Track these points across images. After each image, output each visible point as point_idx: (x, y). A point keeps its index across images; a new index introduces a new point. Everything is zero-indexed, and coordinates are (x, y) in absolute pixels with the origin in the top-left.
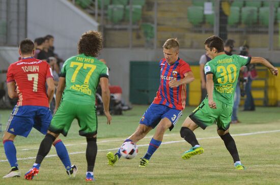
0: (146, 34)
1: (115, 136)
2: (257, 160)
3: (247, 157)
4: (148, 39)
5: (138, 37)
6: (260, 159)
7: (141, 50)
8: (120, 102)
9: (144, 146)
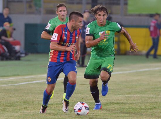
0: (36, 5)
1: (18, 75)
2: (119, 92)
3: (112, 90)
4: (37, 8)
5: (30, 7)
6: (121, 91)
7: (33, 16)
9: (40, 82)
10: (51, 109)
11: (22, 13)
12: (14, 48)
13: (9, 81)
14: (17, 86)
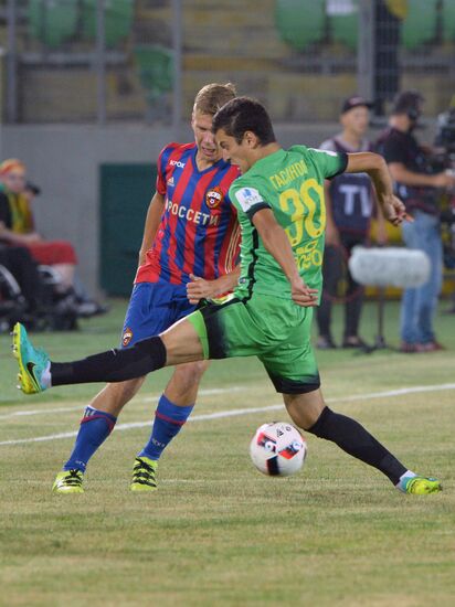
0: (148, 79)
4: (156, 93)
5: (125, 89)
7: (135, 129)
8: (70, 291)
10: (175, 548)
11: (90, 118)
12: (48, 275)
13: (11, 427)
14: (41, 446)
